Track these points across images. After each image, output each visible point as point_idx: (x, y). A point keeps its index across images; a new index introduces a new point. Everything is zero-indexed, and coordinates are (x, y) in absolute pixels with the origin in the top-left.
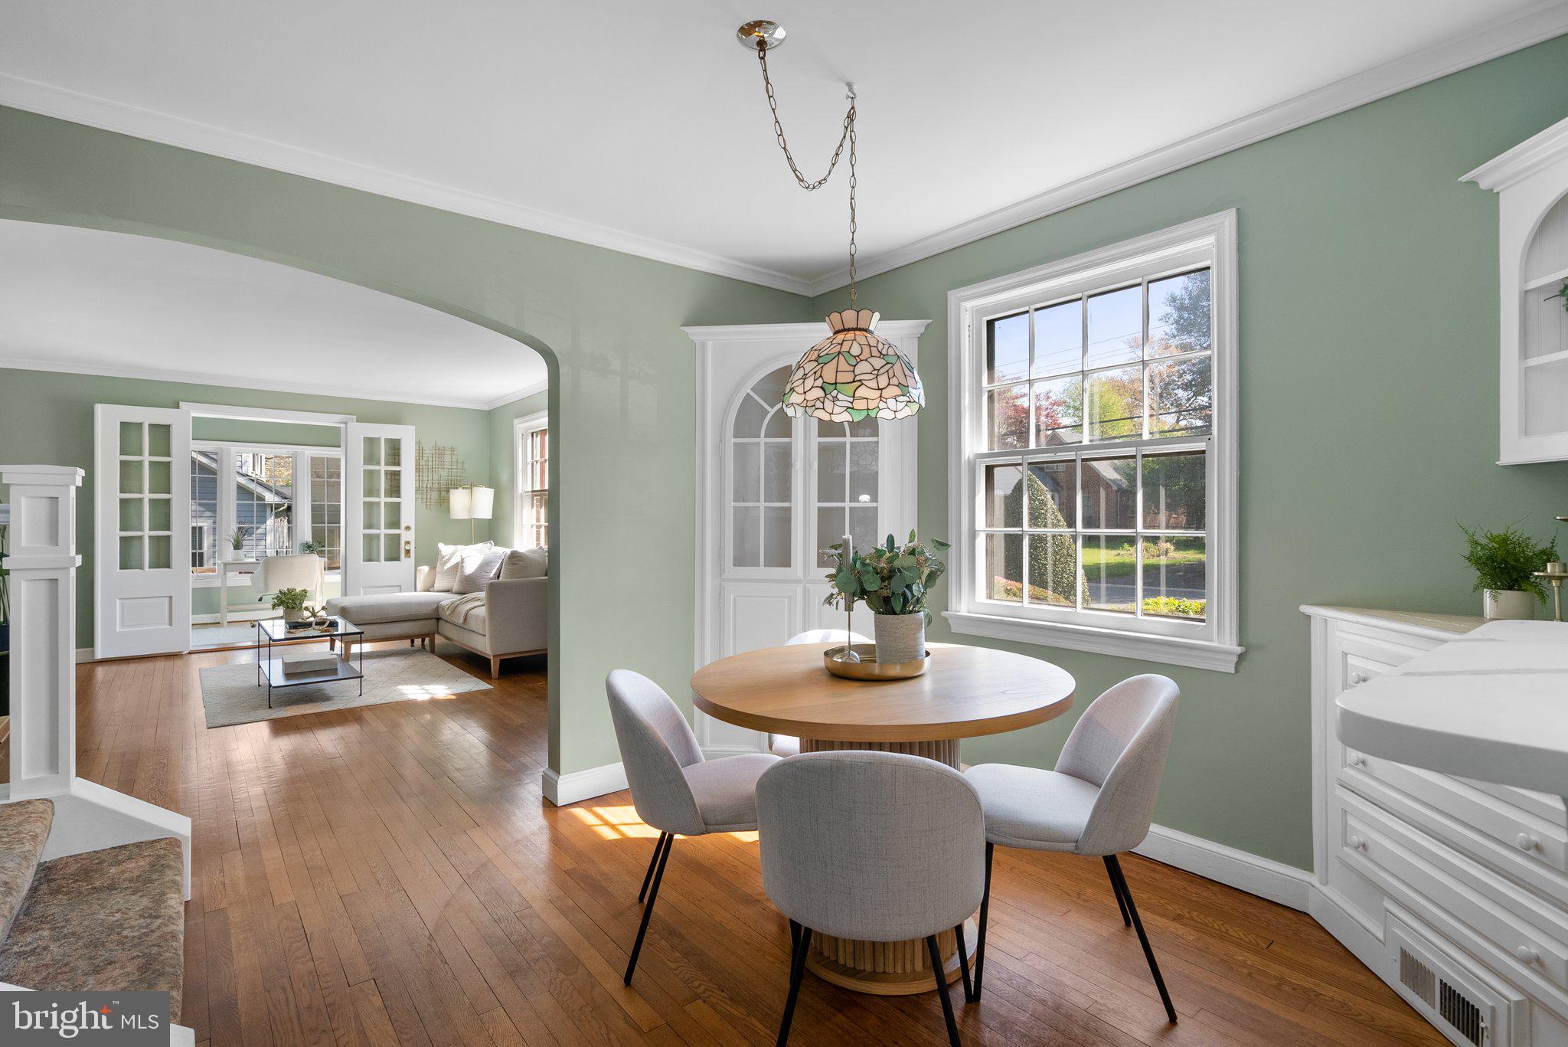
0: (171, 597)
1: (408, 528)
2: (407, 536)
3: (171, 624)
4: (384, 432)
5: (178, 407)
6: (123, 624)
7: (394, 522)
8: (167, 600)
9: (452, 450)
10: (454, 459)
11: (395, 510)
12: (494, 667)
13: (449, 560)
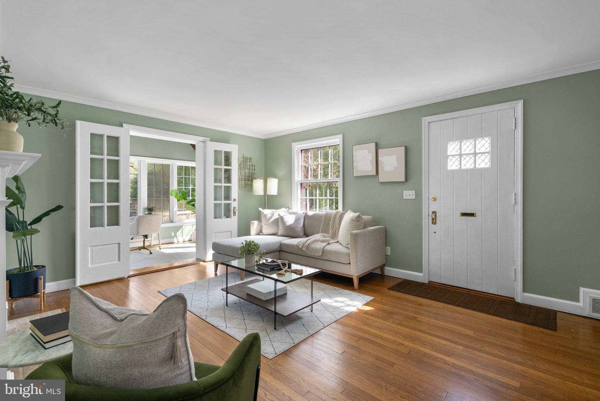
0: (119, 244)
1: (234, 200)
2: (234, 205)
3: (119, 260)
4: (224, 147)
5: (122, 126)
6: (92, 263)
7: (227, 197)
8: (117, 245)
9: (250, 159)
10: (251, 164)
11: (228, 190)
12: (356, 282)
13: (271, 218)
